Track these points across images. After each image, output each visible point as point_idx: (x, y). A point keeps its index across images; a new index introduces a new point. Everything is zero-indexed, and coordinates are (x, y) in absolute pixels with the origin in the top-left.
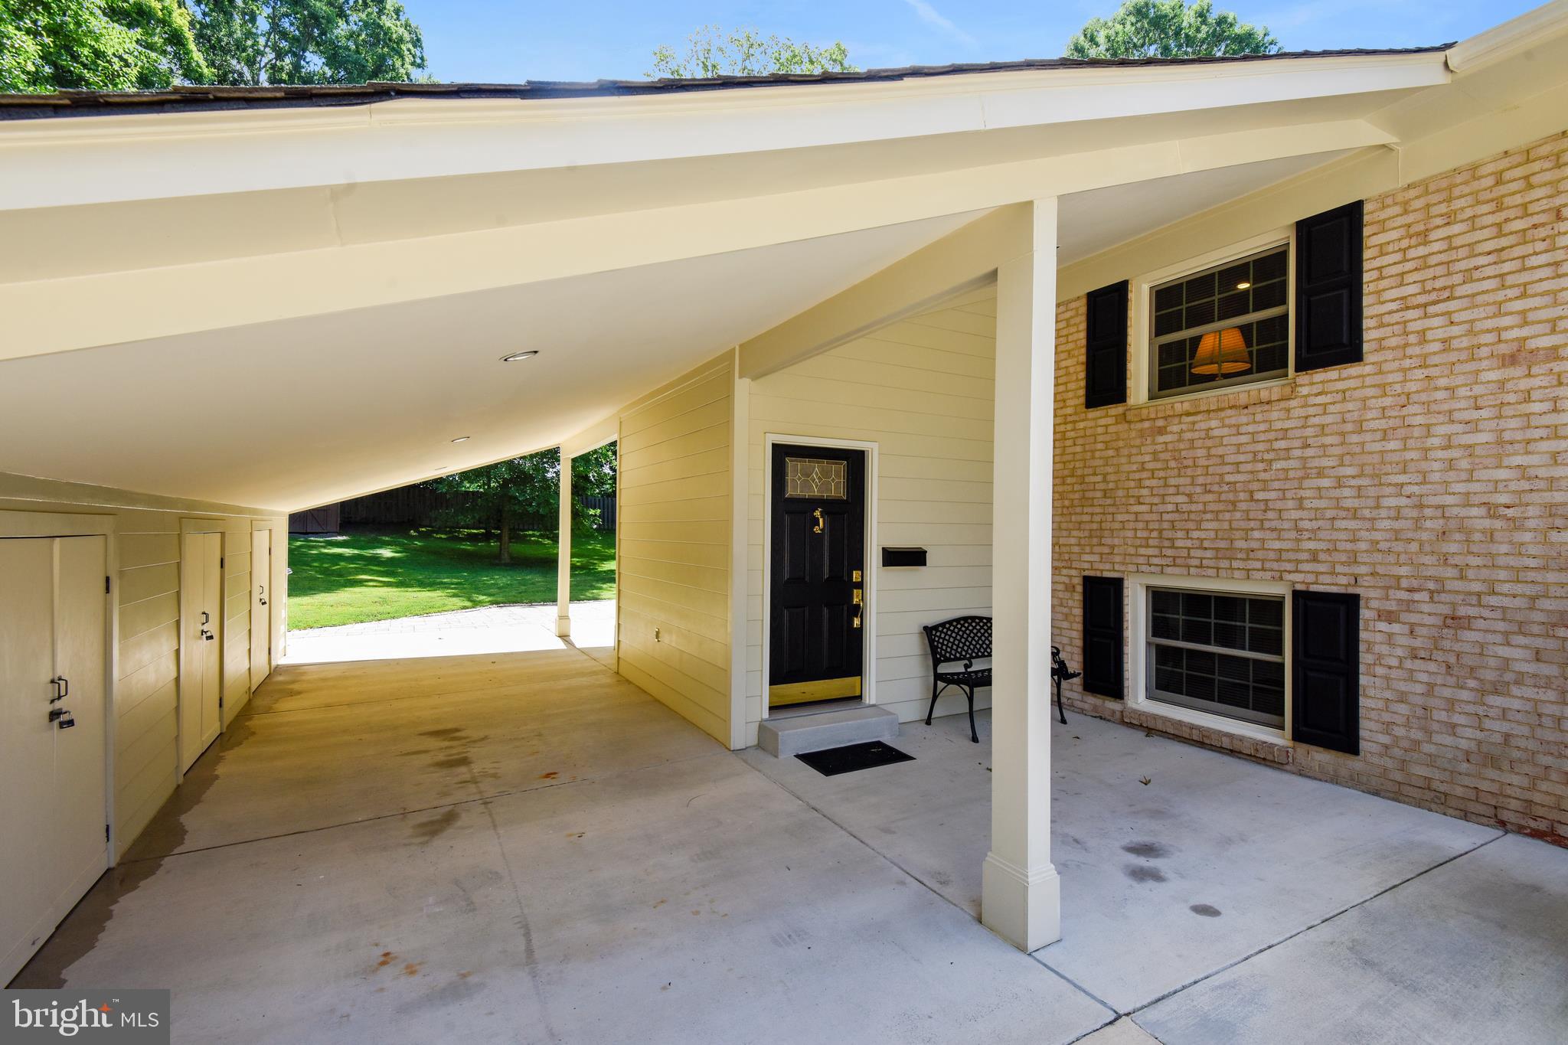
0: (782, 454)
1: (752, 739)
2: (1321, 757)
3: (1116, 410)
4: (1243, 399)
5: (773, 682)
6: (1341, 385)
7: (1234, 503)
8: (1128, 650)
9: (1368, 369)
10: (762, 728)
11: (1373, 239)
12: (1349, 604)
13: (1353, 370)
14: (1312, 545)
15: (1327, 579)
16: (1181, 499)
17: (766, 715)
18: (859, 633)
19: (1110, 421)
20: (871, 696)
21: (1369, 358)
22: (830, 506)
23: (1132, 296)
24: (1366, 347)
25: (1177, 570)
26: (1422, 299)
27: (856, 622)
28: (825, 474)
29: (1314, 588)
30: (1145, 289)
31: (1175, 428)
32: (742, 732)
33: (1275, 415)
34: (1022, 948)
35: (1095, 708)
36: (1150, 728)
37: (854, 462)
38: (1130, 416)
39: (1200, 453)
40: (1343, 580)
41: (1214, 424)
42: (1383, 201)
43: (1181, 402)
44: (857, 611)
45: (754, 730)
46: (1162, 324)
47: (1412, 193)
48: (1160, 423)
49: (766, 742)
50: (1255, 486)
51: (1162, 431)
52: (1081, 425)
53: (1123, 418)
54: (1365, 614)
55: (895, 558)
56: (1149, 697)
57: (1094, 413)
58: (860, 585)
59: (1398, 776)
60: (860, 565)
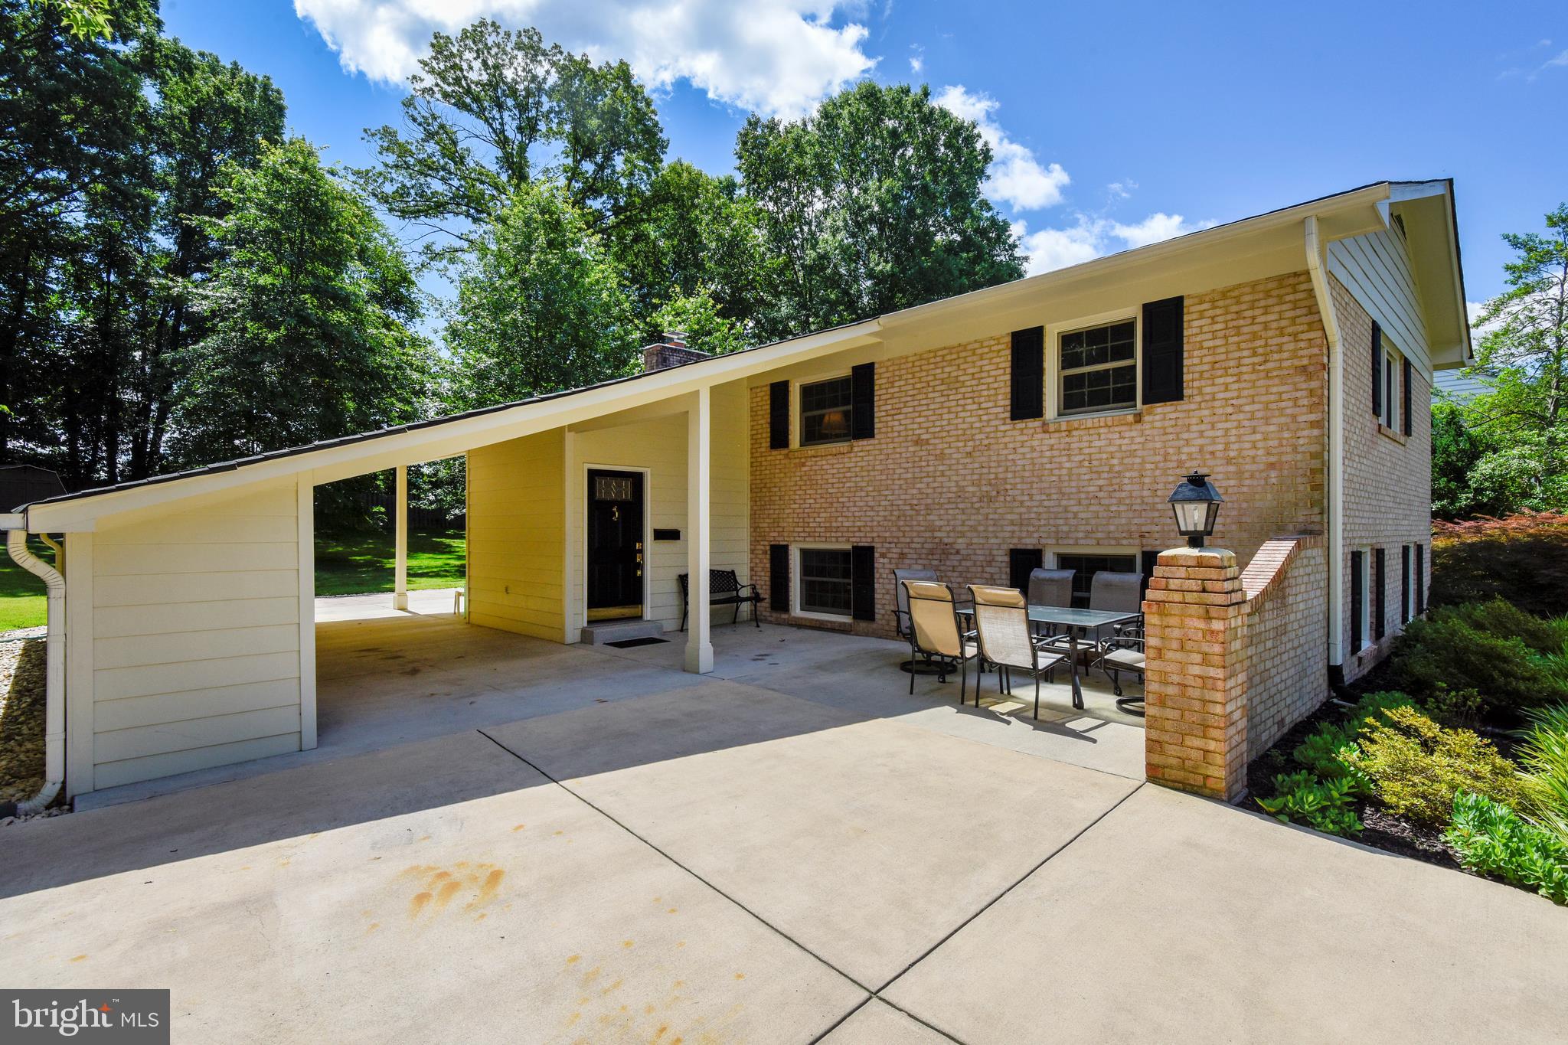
0: (593, 474)
1: (578, 638)
2: (863, 625)
3: (784, 451)
4: (834, 451)
5: (589, 607)
6: (867, 448)
7: (832, 503)
8: (792, 584)
9: (876, 442)
10: (584, 631)
11: (879, 381)
12: (870, 550)
13: (872, 441)
14: (859, 524)
15: (864, 540)
16: (812, 501)
17: (585, 625)
18: (641, 578)
19: (781, 457)
20: (648, 614)
21: (877, 436)
22: (622, 505)
23: (791, 389)
24: (876, 431)
25: (811, 539)
26: (893, 412)
27: (639, 573)
28: (619, 486)
29: (860, 544)
30: (798, 385)
31: (809, 464)
32: (572, 634)
33: (846, 460)
34: (698, 673)
35: (777, 618)
36: (800, 625)
37: (637, 479)
38: (791, 455)
39: (819, 477)
40: (869, 540)
41: (824, 462)
42: (881, 363)
43: (811, 450)
44: (641, 566)
45: (578, 633)
46: (805, 407)
47: (889, 363)
48: (803, 460)
49: (586, 638)
50: (839, 495)
51: (803, 465)
52: (769, 458)
53: (787, 456)
54: (877, 555)
55: (661, 535)
56: (802, 609)
57: (774, 452)
58: (641, 551)
59: (887, 628)
60: (640, 538)
